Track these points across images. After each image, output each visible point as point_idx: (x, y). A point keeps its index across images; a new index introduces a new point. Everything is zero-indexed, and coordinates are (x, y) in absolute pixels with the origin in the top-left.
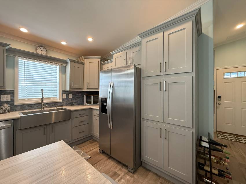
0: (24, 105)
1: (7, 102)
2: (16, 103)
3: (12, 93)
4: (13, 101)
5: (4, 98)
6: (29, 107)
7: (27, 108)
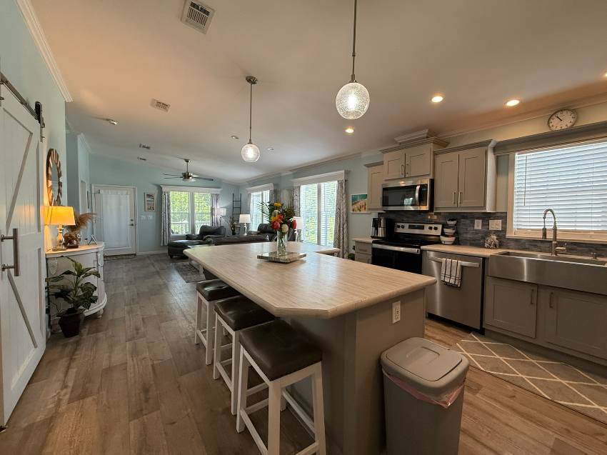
0: (523, 241)
1: (496, 232)
2: (508, 235)
3: (503, 217)
4: (504, 230)
5: (493, 224)
6: (532, 245)
7: (527, 246)
